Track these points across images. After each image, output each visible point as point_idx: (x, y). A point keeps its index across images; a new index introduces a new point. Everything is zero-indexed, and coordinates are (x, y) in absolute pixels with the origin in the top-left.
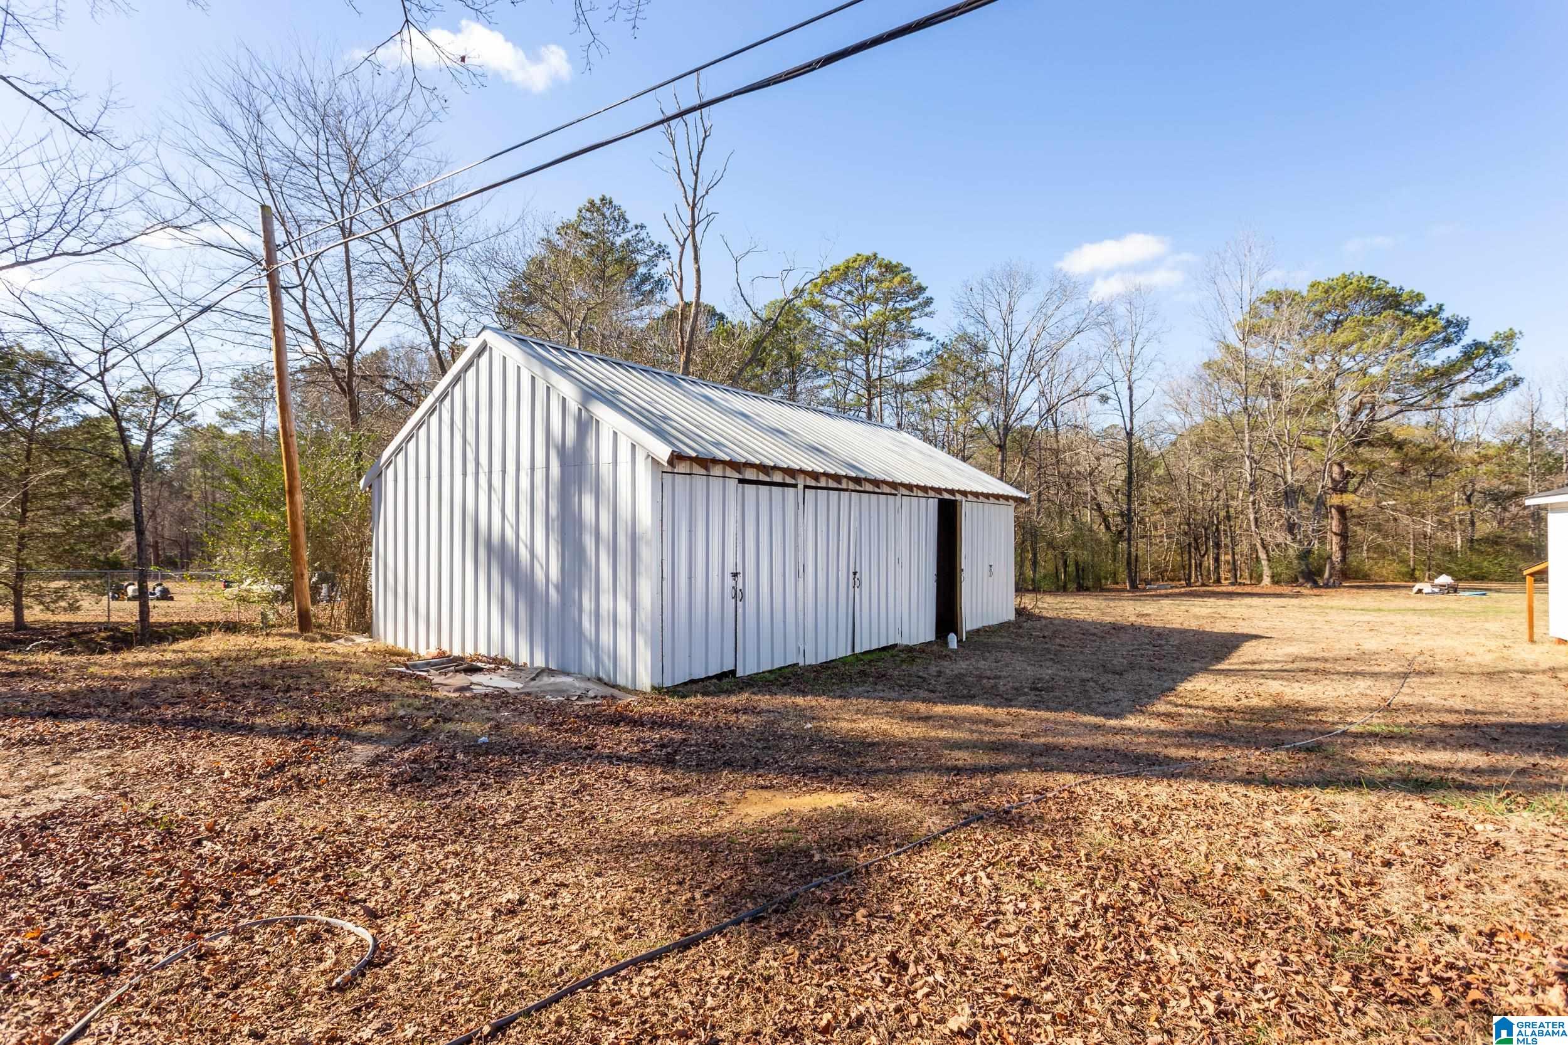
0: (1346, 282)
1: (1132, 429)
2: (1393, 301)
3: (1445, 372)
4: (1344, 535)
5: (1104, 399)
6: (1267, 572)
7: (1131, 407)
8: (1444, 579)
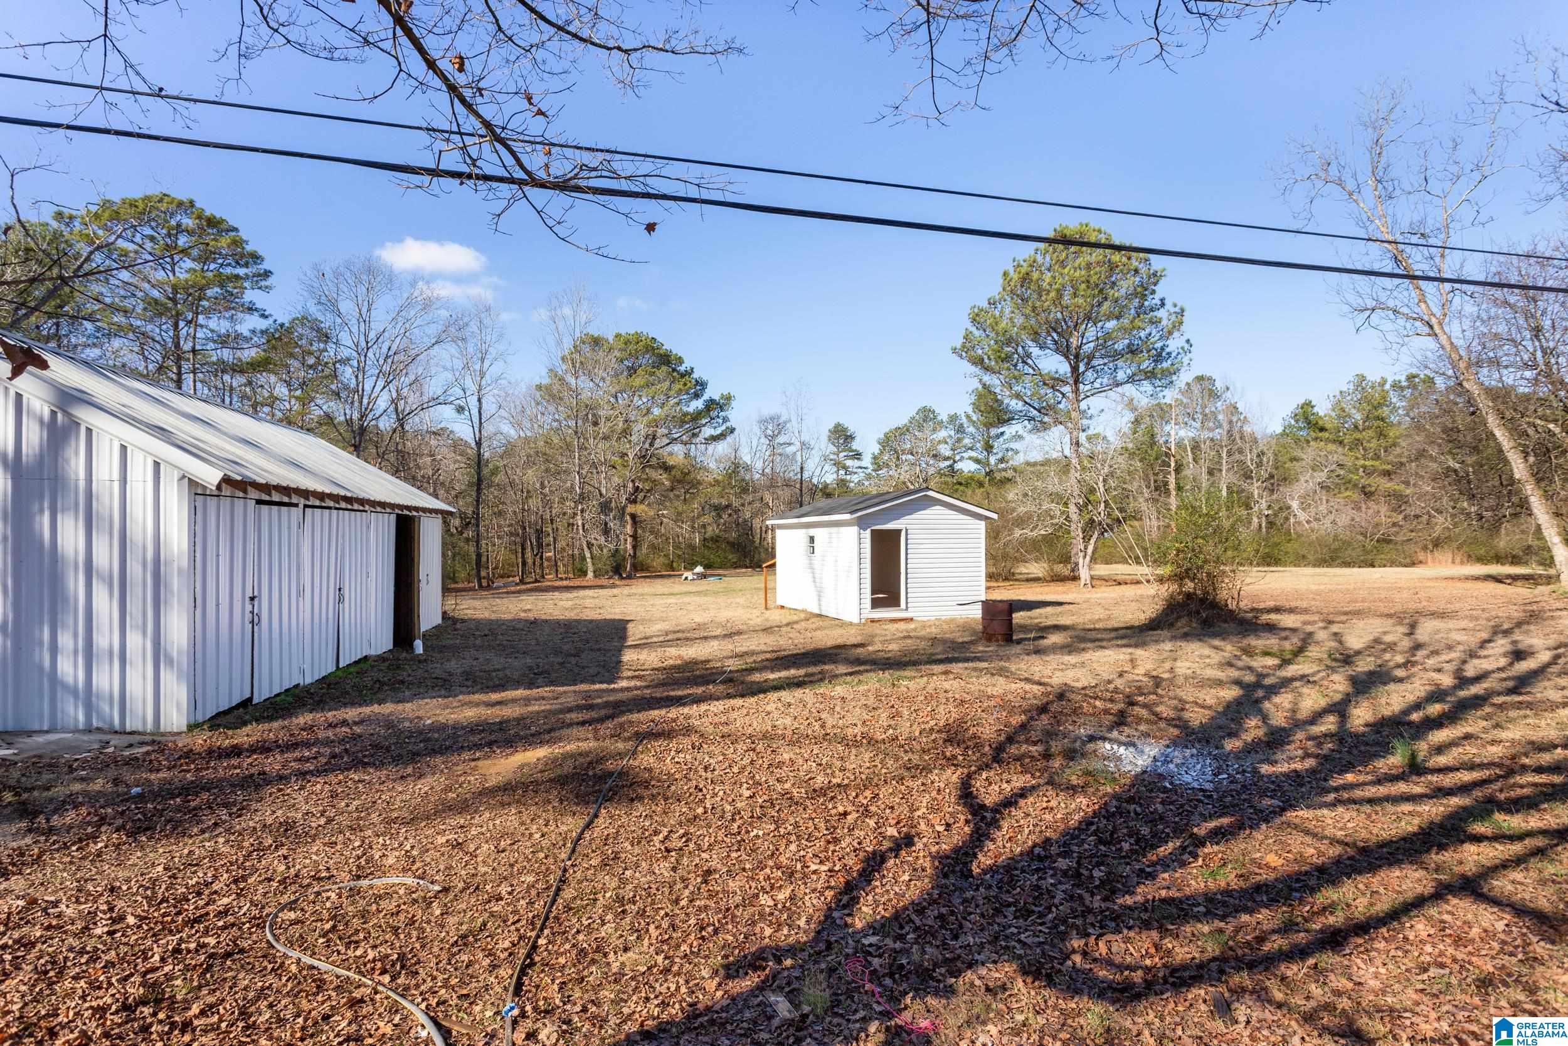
0: (638, 338)
1: (480, 439)
2: (665, 360)
3: (697, 416)
4: (635, 537)
5: (460, 410)
6: (590, 568)
7: (480, 419)
8: (699, 569)
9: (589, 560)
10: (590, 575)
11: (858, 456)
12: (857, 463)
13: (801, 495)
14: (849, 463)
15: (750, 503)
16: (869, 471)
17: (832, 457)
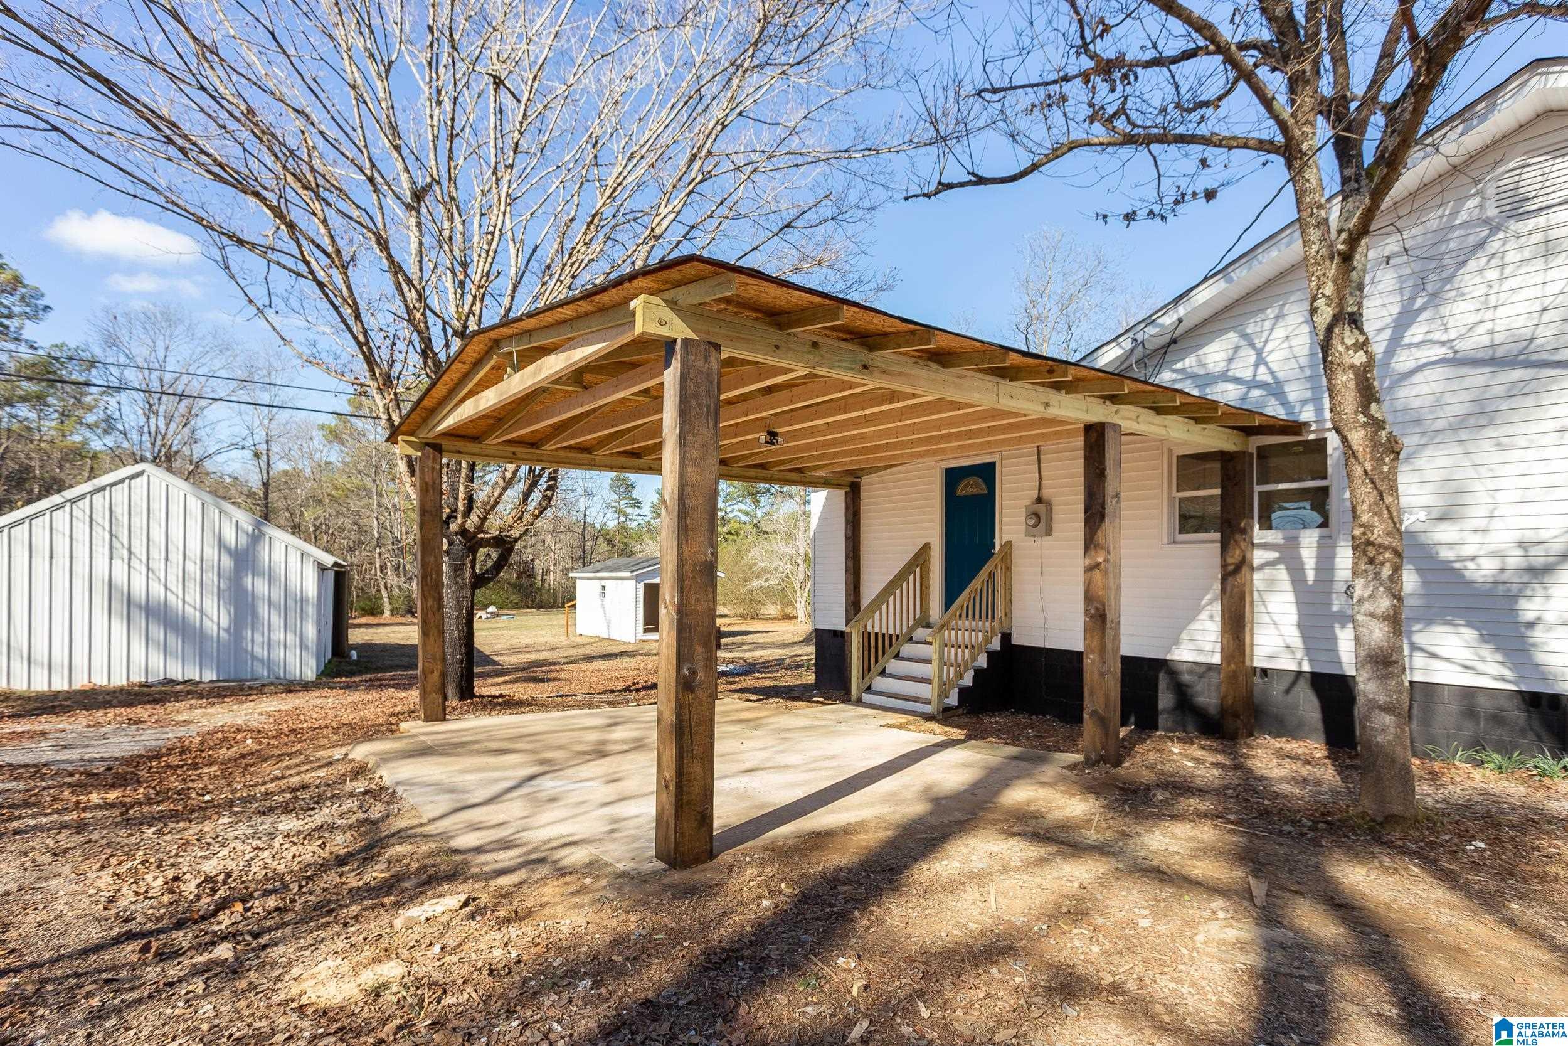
6: (387, 607)
8: (492, 609)
9: (386, 600)
10: (387, 613)
11: (637, 504)
12: (637, 511)
13: (584, 541)
14: (629, 510)
15: (532, 546)
16: (648, 519)
17: (613, 504)
